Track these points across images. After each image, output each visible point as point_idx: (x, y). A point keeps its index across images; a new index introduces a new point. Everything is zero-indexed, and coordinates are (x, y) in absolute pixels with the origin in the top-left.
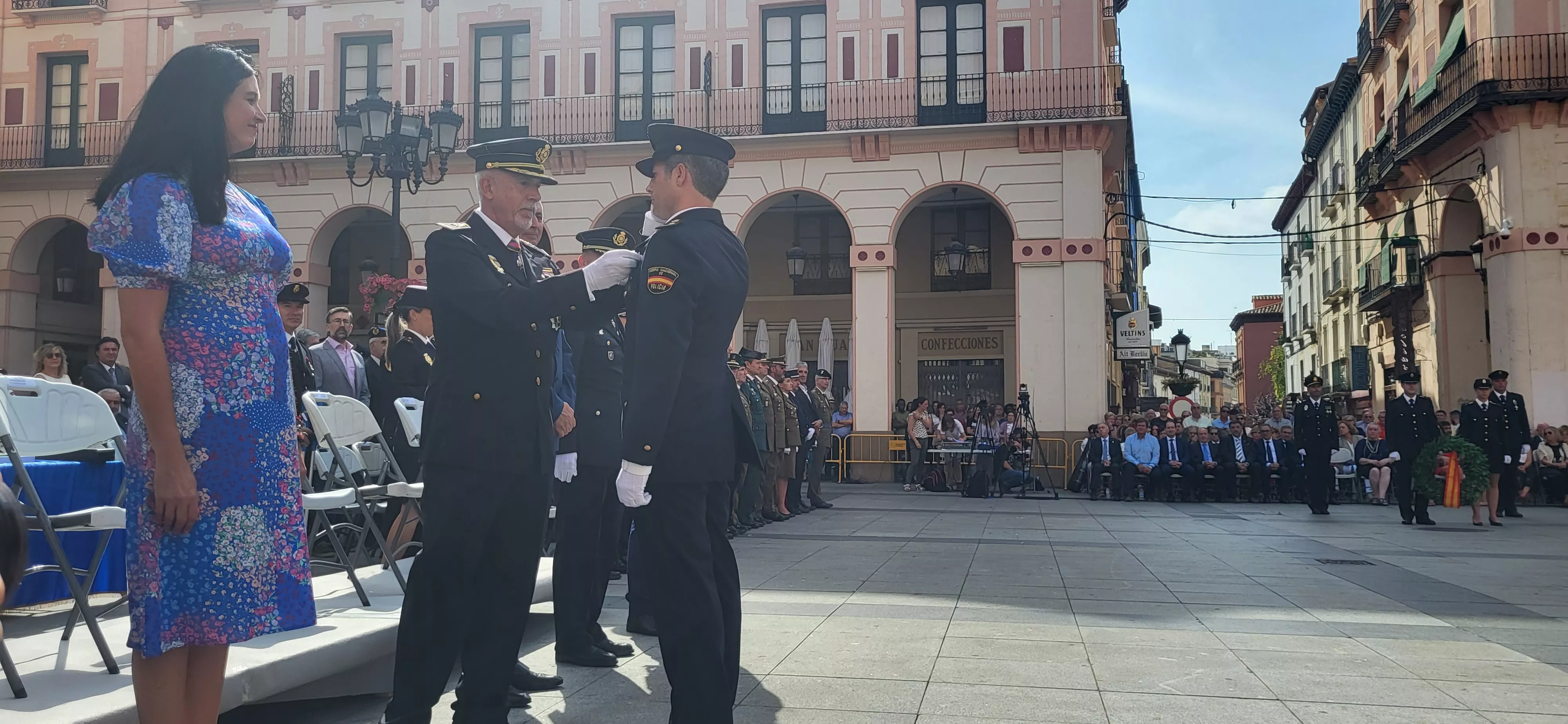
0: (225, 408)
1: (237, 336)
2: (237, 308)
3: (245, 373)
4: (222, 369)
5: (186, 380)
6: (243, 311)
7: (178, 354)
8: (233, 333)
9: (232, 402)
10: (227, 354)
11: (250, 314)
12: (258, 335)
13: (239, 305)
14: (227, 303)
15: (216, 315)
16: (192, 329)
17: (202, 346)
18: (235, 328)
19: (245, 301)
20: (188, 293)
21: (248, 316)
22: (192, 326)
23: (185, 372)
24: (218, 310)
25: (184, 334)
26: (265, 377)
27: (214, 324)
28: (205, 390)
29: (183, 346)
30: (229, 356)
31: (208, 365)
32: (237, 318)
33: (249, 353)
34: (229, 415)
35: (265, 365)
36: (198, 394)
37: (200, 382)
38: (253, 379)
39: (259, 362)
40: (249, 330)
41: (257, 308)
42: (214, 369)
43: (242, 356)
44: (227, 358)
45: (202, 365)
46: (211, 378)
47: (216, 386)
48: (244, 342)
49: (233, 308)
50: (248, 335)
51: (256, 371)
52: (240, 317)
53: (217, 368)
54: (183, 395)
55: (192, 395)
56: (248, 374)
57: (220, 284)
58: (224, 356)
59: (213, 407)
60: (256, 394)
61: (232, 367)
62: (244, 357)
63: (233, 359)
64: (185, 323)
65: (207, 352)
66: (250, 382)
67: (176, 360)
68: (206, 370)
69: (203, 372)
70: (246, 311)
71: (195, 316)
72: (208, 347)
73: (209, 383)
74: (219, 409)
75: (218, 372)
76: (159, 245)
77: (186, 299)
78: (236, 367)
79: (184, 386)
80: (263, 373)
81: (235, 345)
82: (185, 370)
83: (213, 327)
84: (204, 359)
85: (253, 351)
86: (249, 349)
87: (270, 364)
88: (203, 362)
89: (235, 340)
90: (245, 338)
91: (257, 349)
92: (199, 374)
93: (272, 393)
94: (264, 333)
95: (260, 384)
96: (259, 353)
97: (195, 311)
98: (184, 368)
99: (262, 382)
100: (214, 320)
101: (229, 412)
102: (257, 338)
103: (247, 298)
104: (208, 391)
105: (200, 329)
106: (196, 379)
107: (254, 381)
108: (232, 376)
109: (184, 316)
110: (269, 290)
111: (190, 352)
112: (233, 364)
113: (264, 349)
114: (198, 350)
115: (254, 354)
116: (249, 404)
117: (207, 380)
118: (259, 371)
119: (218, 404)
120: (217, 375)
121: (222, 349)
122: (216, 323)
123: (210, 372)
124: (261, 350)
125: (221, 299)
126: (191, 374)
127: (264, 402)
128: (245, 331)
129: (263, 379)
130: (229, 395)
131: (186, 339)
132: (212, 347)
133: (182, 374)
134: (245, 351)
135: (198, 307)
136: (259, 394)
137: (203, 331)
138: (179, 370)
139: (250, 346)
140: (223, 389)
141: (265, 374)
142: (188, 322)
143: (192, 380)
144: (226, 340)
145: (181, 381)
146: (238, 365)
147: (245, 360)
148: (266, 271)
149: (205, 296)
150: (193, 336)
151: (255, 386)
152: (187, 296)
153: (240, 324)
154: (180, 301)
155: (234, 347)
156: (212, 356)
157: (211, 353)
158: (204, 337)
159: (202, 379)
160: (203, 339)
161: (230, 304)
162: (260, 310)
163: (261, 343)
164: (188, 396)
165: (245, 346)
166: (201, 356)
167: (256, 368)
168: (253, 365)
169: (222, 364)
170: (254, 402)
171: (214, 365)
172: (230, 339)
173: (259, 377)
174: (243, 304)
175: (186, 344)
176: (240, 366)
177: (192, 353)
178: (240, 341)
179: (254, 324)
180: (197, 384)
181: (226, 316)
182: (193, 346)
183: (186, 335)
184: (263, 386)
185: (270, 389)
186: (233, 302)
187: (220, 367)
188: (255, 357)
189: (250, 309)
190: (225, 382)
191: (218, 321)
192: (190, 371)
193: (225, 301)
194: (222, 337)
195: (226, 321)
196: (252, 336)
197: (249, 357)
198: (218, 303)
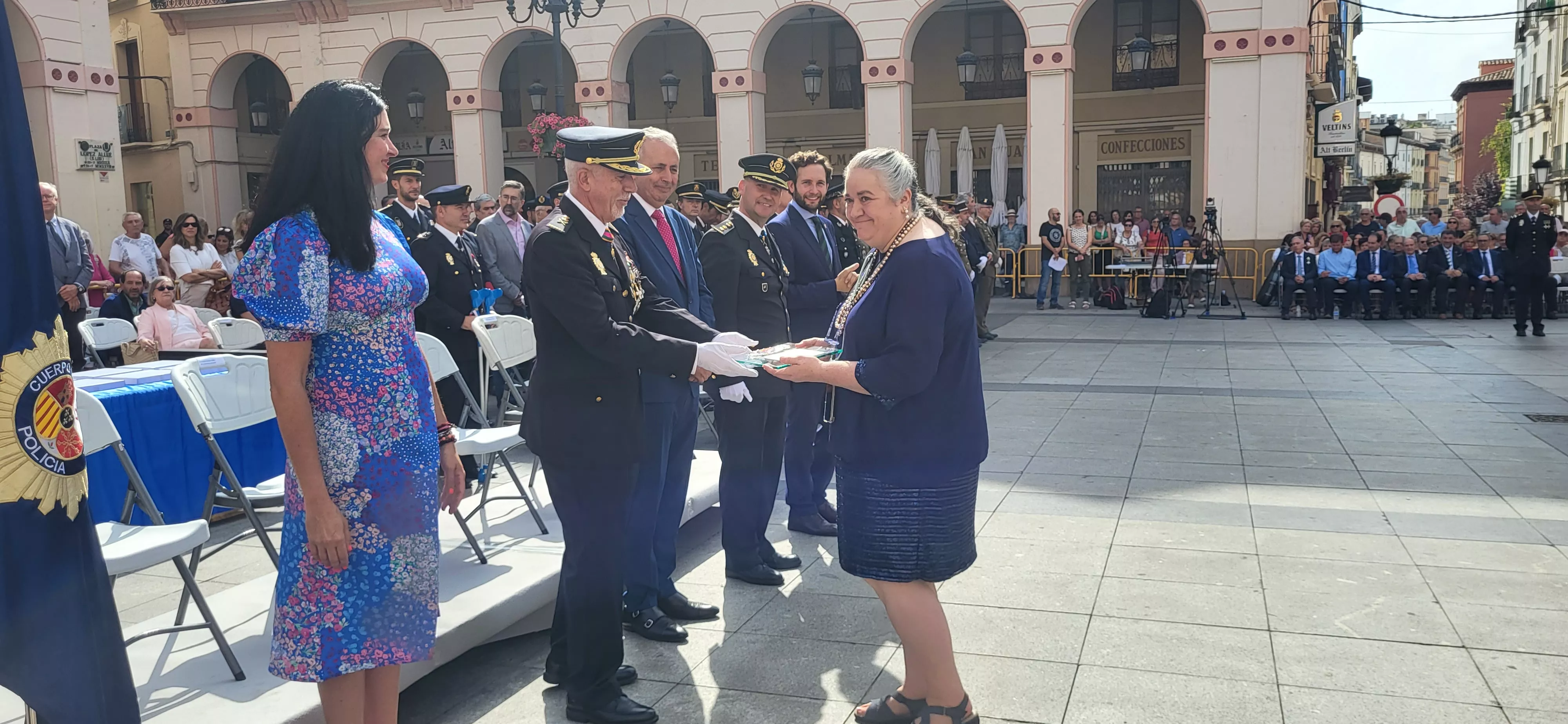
0: (377, 448)
1: (381, 380)
2: (379, 350)
3: (391, 413)
4: (371, 414)
5: (340, 429)
6: (384, 353)
7: (328, 403)
8: (376, 377)
9: (382, 442)
10: (373, 399)
11: (391, 355)
12: (399, 375)
13: (383, 347)
14: (371, 346)
15: (361, 361)
16: (340, 378)
17: (350, 395)
18: (379, 372)
19: (387, 341)
20: (335, 340)
21: (390, 357)
22: (339, 375)
23: (337, 421)
24: (362, 356)
25: (332, 384)
26: (411, 413)
27: (359, 372)
28: (358, 436)
29: (332, 396)
30: (375, 400)
31: (358, 412)
32: (380, 361)
33: (393, 393)
34: (380, 454)
35: (410, 402)
36: (352, 440)
37: (352, 429)
38: (399, 417)
39: (404, 400)
40: (391, 371)
41: (397, 346)
42: (364, 415)
43: (387, 397)
44: (373, 403)
45: (352, 413)
46: (362, 425)
47: (367, 430)
48: (388, 384)
49: (376, 351)
50: (391, 376)
51: (402, 409)
52: (383, 360)
53: (366, 414)
54: (339, 444)
55: (347, 442)
56: (394, 414)
57: (363, 328)
58: (370, 401)
59: (367, 450)
60: (404, 431)
61: (379, 410)
62: (389, 398)
63: (379, 402)
64: (333, 372)
65: (355, 400)
66: (396, 421)
67: (327, 410)
68: (355, 416)
69: (354, 419)
70: (387, 354)
71: (342, 365)
72: (356, 394)
73: (361, 429)
74: (372, 451)
75: (367, 417)
76: (300, 301)
77: (334, 347)
78: (382, 409)
79: (338, 435)
80: (409, 410)
81: (380, 388)
82: (337, 419)
83: (358, 375)
84: (353, 407)
85: (397, 391)
86: (393, 390)
87: (415, 400)
88: (352, 410)
89: (379, 384)
90: (388, 380)
91: (401, 389)
92: (350, 422)
93: (421, 426)
94: (406, 370)
95: (407, 421)
96: (402, 391)
97: (342, 359)
98: (336, 417)
99: (409, 419)
100: (359, 367)
101: (380, 452)
102: (399, 378)
103: (389, 337)
104: (361, 437)
105: (347, 378)
106: (348, 427)
107: (401, 419)
108: (380, 419)
109: (331, 366)
110: (408, 323)
111: (339, 401)
112: (380, 407)
113: (406, 387)
114: (347, 399)
115: (398, 393)
116: (397, 441)
117: (359, 427)
118: (405, 409)
119: (371, 447)
120: (367, 421)
121: (367, 395)
122: (361, 370)
123: (360, 418)
124: (405, 389)
125: (366, 343)
126: (343, 423)
127: (414, 437)
128: (387, 373)
129: (410, 416)
130: (379, 436)
131: (334, 389)
132: (359, 394)
133: (335, 423)
134: (389, 393)
135: (344, 355)
136: (408, 431)
137: (349, 381)
138: (332, 419)
139: (394, 387)
140: (374, 432)
141: (411, 411)
142: (336, 372)
143: (345, 427)
144: (371, 386)
145: (334, 430)
146: (384, 407)
147: (389, 401)
148: (405, 307)
149: (351, 342)
150: (341, 386)
151: (402, 424)
152: (334, 343)
153: (383, 367)
154: (327, 349)
155: (379, 391)
156: (360, 403)
157: (359, 401)
158: (351, 386)
159: (354, 426)
160: (350, 388)
161: (374, 346)
162: (400, 349)
163: (403, 382)
164: (343, 444)
165: (389, 388)
166: (349, 404)
167: (402, 407)
168: (398, 405)
169: (370, 410)
170: (401, 439)
171: (363, 411)
172: (375, 384)
173: (405, 415)
174: (385, 345)
175: (334, 395)
176: (386, 407)
177: (342, 403)
178: (384, 384)
179: (395, 364)
180: (350, 432)
181: (370, 361)
182: (340, 396)
183: (333, 385)
184: (410, 423)
185: (417, 423)
186: (377, 344)
187: (368, 412)
188: (399, 397)
189: (391, 349)
190: (374, 426)
191: (363, 367)
192: (342, 420)
193: (369, 344)
194: (368, 383)
195: (369, 366)
196: (395, 377)
197: (393, 398)
198: (363, 348)
